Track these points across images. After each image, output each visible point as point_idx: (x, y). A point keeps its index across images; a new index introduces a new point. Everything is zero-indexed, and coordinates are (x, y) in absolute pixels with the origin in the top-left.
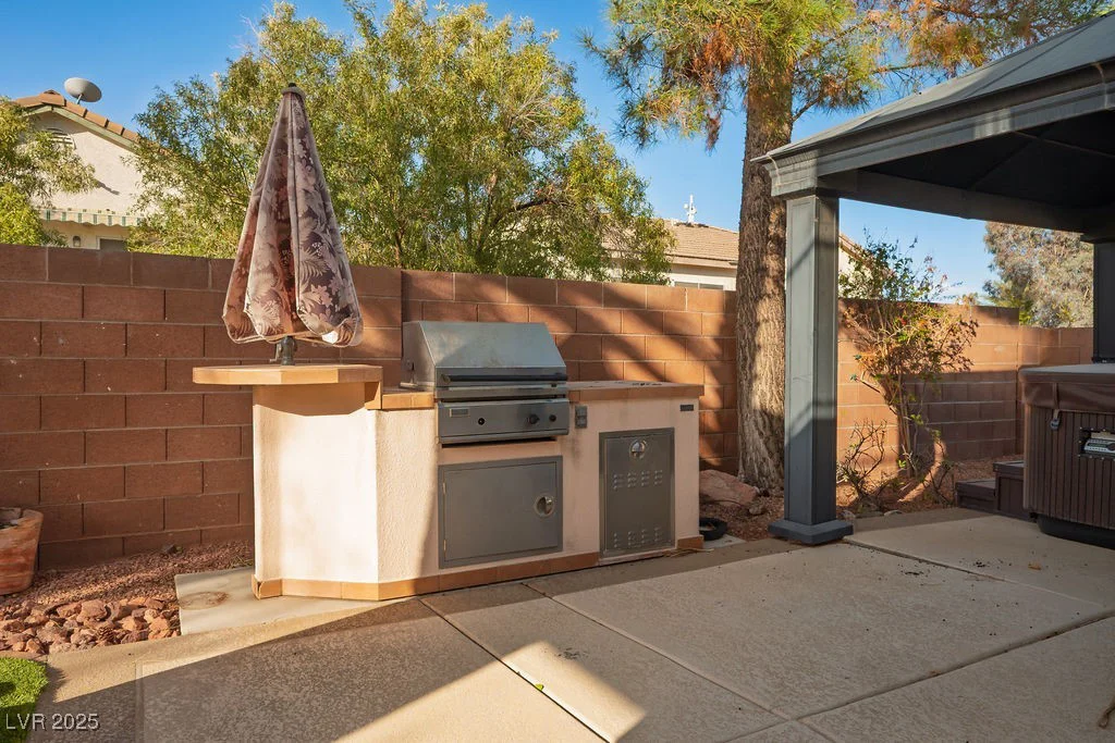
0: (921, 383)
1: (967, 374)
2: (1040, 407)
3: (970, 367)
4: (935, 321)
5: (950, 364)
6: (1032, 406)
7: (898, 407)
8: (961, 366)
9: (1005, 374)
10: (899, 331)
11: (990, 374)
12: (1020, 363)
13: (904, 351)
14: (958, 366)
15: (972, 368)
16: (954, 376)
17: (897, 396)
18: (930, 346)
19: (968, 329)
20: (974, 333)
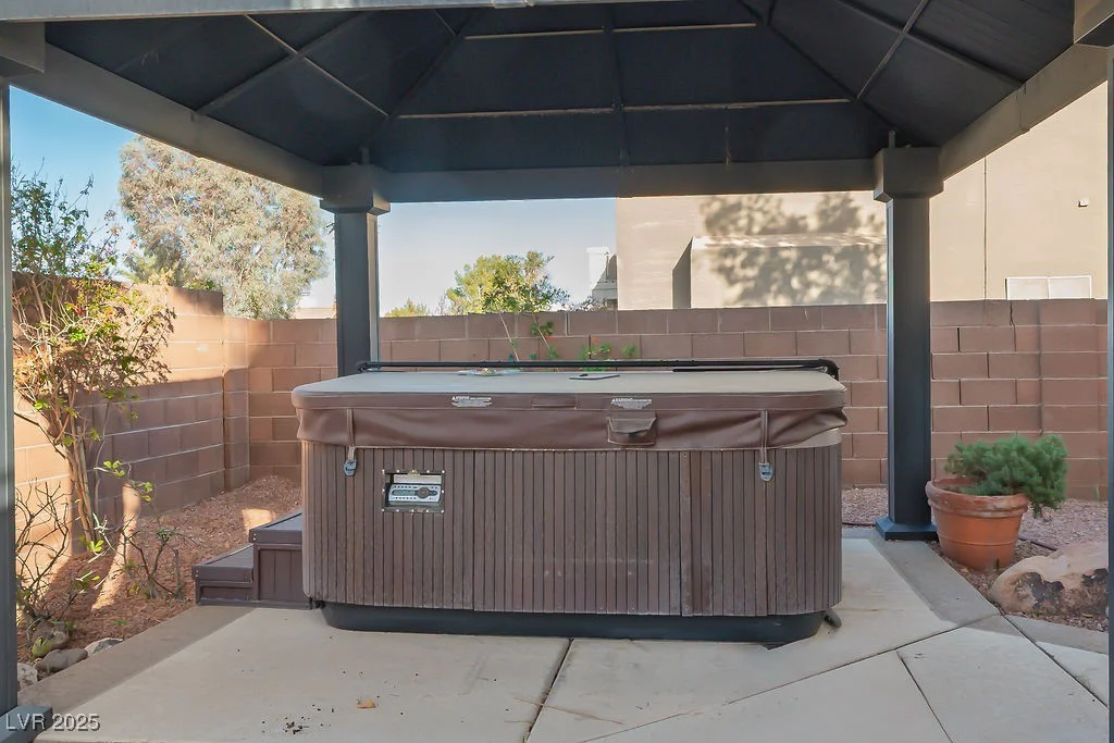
0: (102, 406)
1: (164, 386)
2: (327, 445)
3: (167, 375)
4: (121, 312)
5: (142, 373)
6: (314, 443)
7: (71, 449)
8: (156, 375)
9: (207, 383)
10: (74, 325)
11: (192, 384)
12: (228, 367)
13: (78, 358)
14: (152, 376)
15: (171, 378)
16: (149, 390)
17: (68, 429)
18: (118, 349)
19: (164, 322)
20: (171, 327)
